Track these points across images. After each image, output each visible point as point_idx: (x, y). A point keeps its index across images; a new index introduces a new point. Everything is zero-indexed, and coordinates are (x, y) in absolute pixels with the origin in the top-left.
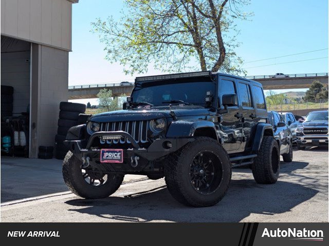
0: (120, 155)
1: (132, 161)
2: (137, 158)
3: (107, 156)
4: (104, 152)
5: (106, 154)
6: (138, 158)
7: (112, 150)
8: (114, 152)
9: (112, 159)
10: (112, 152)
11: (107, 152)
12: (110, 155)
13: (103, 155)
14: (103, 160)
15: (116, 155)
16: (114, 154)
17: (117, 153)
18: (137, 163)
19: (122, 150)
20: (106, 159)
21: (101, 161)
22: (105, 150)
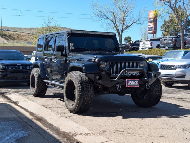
0: (138, 82)
1: (147, 86)
3: (131, 83)
4: (128, 81)
5: (130, 82)
7: (133, 79)
9: (133, 85)
10: (133, 81)
11: (130, 81)
12: (132, 82)
13: (128, 83)
14: (128, 86)
15: (135, 82)
16: (134, 82)
17: (136, 81)
18: (149, 87)
19: (139, 79)
20: (130, 85)
21: (127, 87)
22: (129, 80)
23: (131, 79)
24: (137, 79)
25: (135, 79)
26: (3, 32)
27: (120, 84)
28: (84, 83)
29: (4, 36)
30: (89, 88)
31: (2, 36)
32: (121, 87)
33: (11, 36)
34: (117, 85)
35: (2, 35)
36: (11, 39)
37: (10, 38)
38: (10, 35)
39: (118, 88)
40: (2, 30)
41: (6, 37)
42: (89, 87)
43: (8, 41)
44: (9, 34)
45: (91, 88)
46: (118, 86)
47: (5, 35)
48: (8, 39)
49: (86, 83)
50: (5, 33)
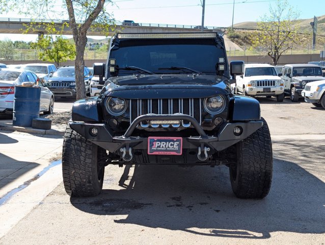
0: (178, 145)
1: (199, 153)
2: (206, 150)
3: (159, 147)
4: (152, 141)
5: (157, 144)
6: (208, 149)
7: (166, 138)
8: (169, 141)
9: (166, 150)
10: (166, 141)
11: (158, 141)
12: (163, 144)
13: (152, 145)
14: (152, 151)
15: (172, 145)
16: (169, 144)
18: (206, 155)
19: (181, 138)
20: (157, 151)
21: (149, 153)
22: (156, 138)
23: (159, 138)
24: (175, 138)
25: (171, 138)
26: (235, 32)
27: (128, 146)
28: (73, 142)
29: (236, 39)
30: (81, 151)
31: (232, 39)
32: (130, 154)
33: (247, 38)
34: (122, 150)
35: (233, 37)
36: (247, 43)
37: (244, 42)
38: (245, 37)
39: (124, 155)
40: (233, 28)
41: (239, 41)
42: (83, 149)
43: (242, 47)
44: (245, 35)
45: (85, 150)
46: (124, 150)
47: (238, 37)
48: (243, 43)
49: (77, 142)
50: (238, 33)
